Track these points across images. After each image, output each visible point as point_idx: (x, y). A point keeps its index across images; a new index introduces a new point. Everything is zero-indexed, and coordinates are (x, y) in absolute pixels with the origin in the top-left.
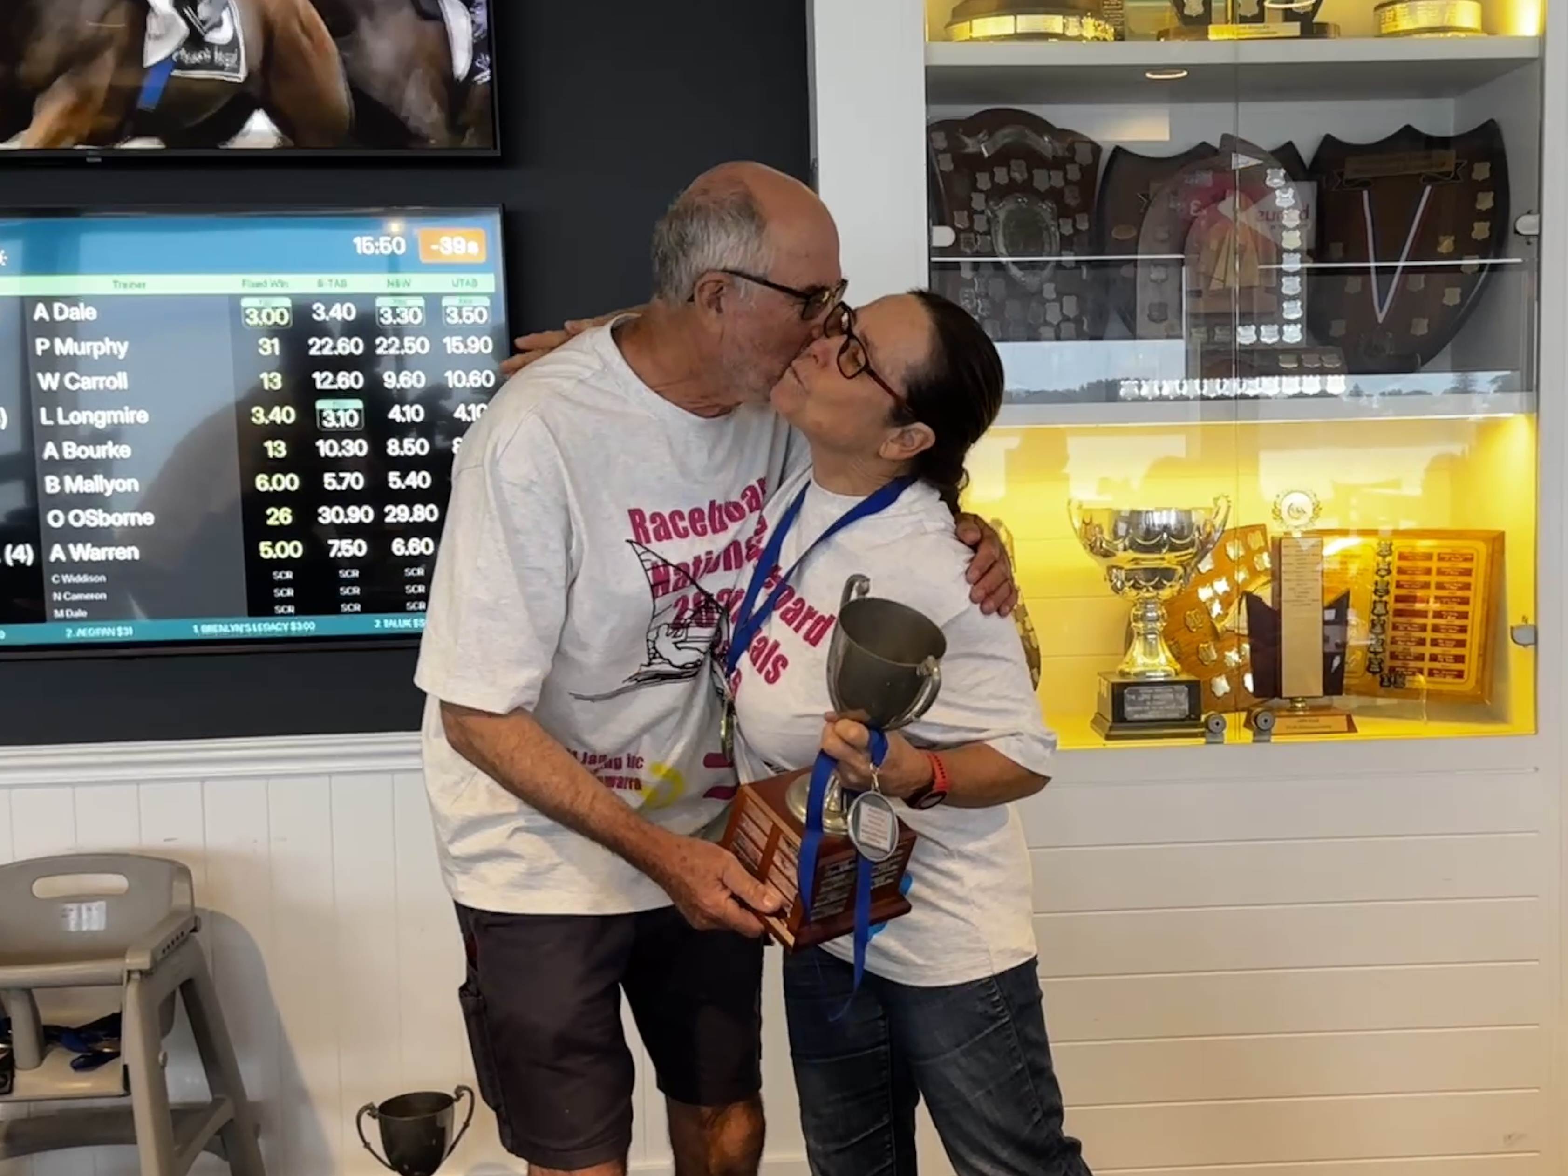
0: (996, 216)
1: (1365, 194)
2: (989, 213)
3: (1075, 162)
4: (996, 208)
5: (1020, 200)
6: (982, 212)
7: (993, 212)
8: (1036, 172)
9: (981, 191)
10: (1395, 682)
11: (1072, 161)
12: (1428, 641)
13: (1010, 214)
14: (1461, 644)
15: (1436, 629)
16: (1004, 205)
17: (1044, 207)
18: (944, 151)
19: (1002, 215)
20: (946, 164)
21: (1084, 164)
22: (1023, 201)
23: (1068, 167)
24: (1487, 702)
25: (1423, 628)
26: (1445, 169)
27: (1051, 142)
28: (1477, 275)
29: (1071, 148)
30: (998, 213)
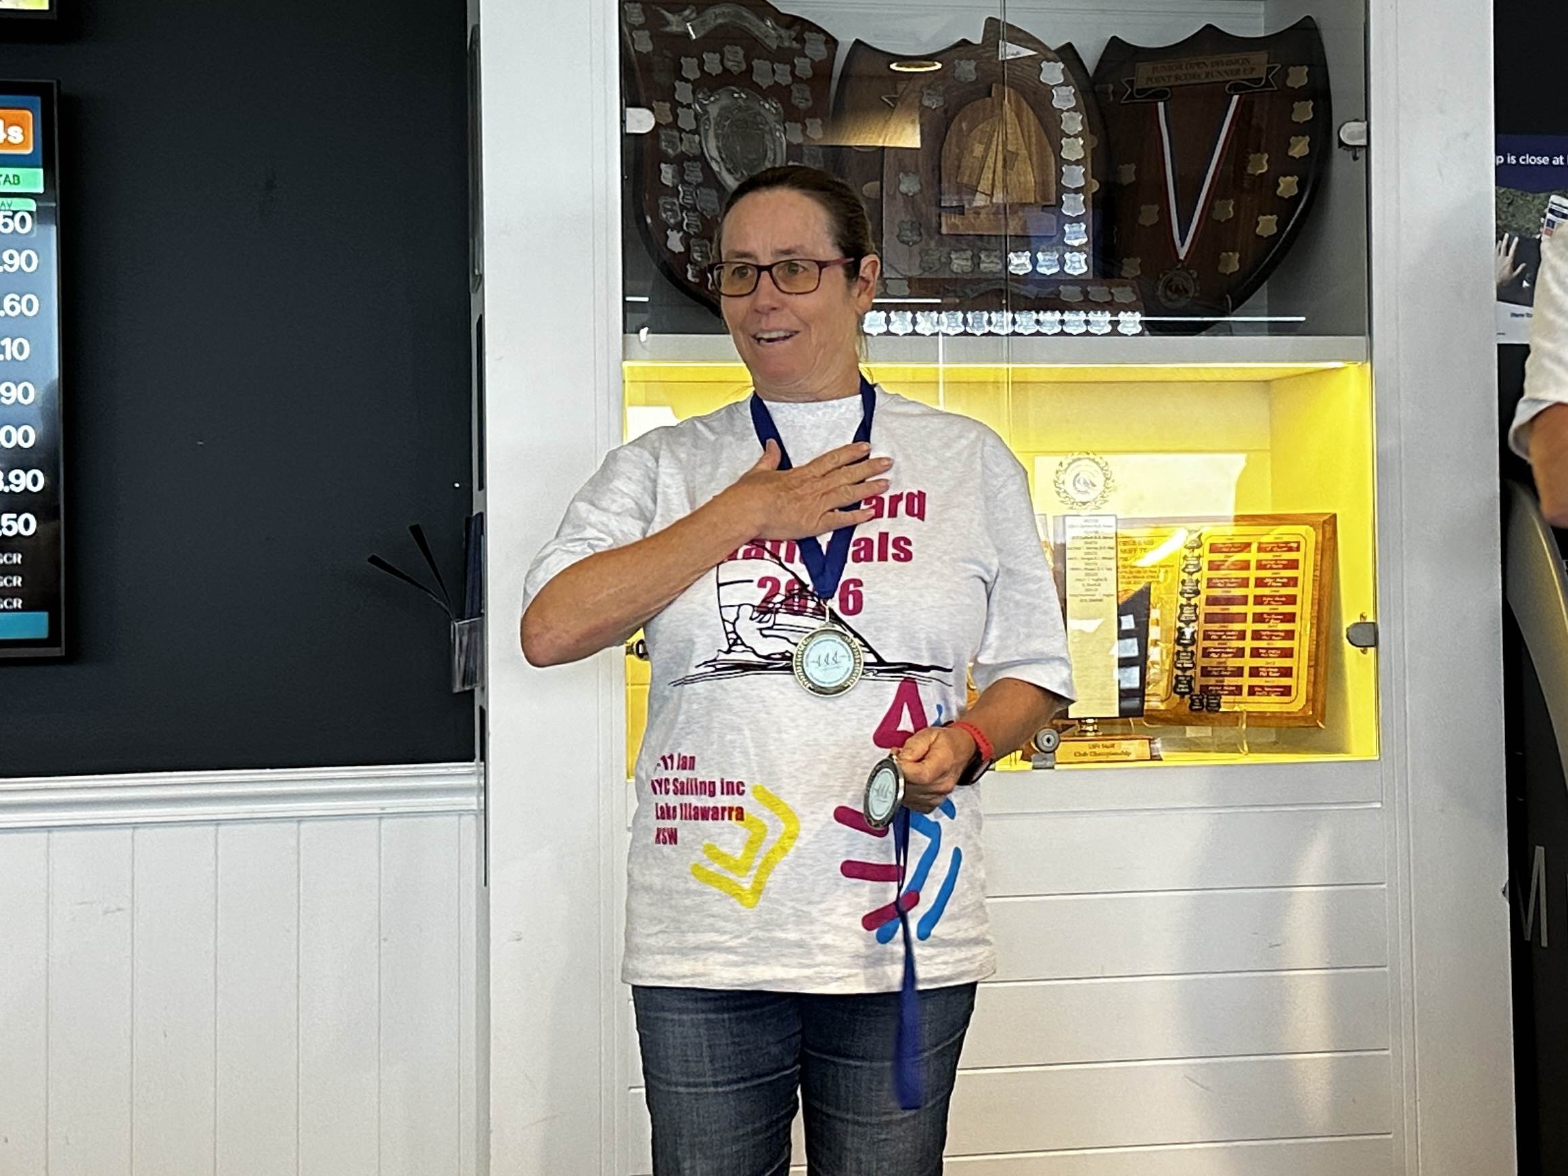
0: (706, 112)
1: (1161, 105)
2: (697, 107)
3: (805, 56)
4: (705, 102)
5: (736, 95)
6: (689, 106)
7: (701, 105)
8: (756, 63)
9: (687, 80)
10: (1208, 704)
11: (801, 54)
12: (1248, 652)
13: (724, 113)
14: (1287, 653)
15: (1257, 635)
16: (716, 100)
17: (767, 106)
18: (641, 27)
19: (714, 111)
20: (644, 44)
21: (817, 58)
22: (740, 96)
23: (797, 61)
24: (1320, 725)
25: (1242, 635)
26: (1255, 75)
27: (774, 29)
28: (1296, 200)
29: (800, 39)
30: (709, 108)
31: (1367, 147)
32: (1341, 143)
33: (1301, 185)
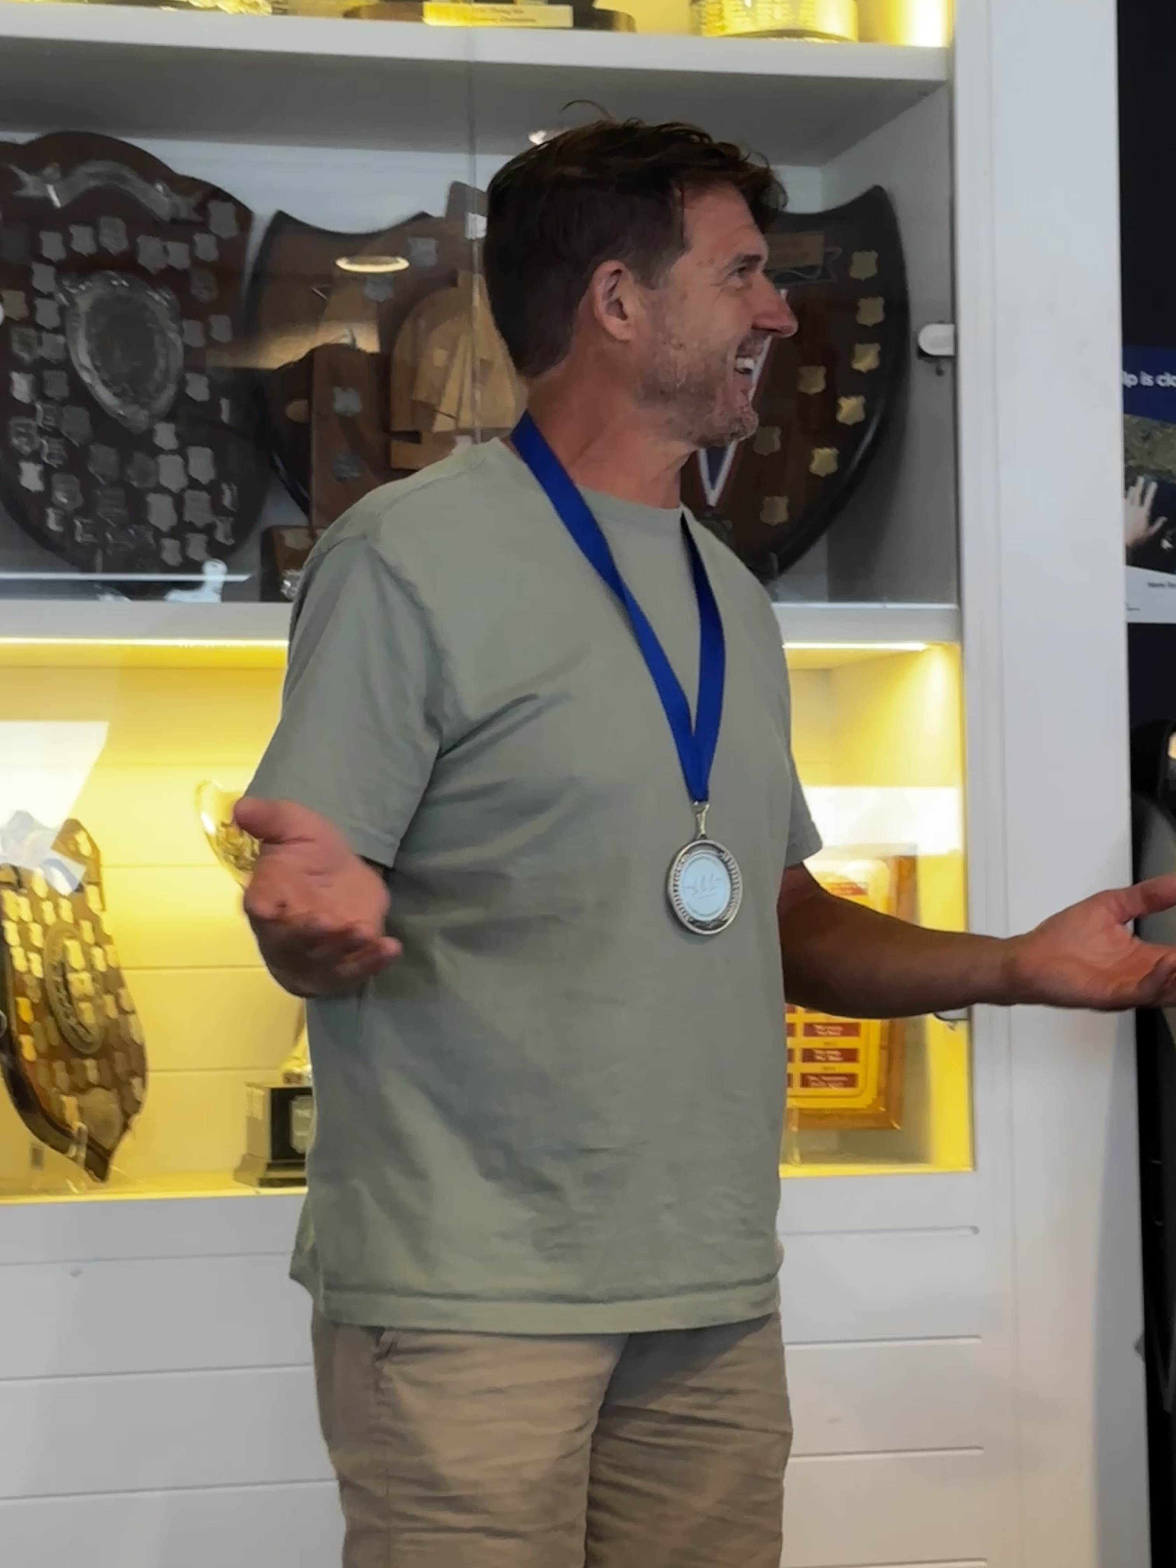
0: (74, 305)
2: (62, 298)
3: (207, 231)
4: (73, 291)
5: (115, 283)
6: (51, 296)
7: (68, 296)
8: (141, 240)
9: (48, 262)
11: (203, 227)
12: (799, 1029)
13: (97, 307)
14: (852, 1030)
16: (88, 289)
17: (157, 297)
19: (84, 304)
21: (224, 235)
22: (120, 283)
23: (197, 238)
24: (896, 1125)
26: (808, 262)
27: (167, 196)
28: (860, 428)
29: (202, 209)
30: (78, 300)
31: (953, 359)
32: (922, 354)
33: (868, 409)
